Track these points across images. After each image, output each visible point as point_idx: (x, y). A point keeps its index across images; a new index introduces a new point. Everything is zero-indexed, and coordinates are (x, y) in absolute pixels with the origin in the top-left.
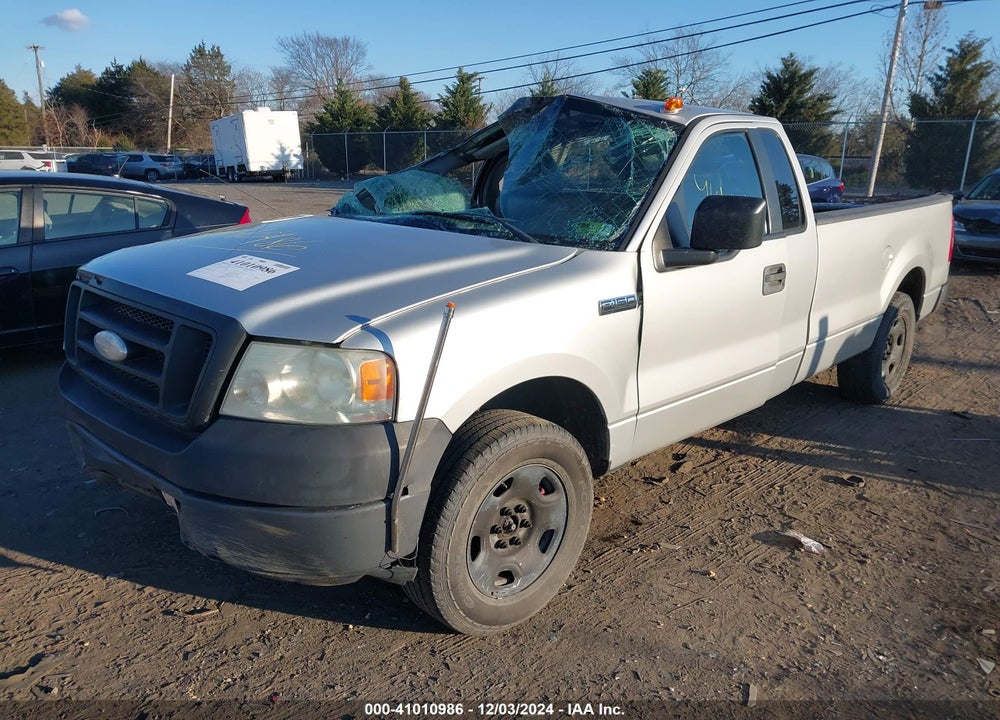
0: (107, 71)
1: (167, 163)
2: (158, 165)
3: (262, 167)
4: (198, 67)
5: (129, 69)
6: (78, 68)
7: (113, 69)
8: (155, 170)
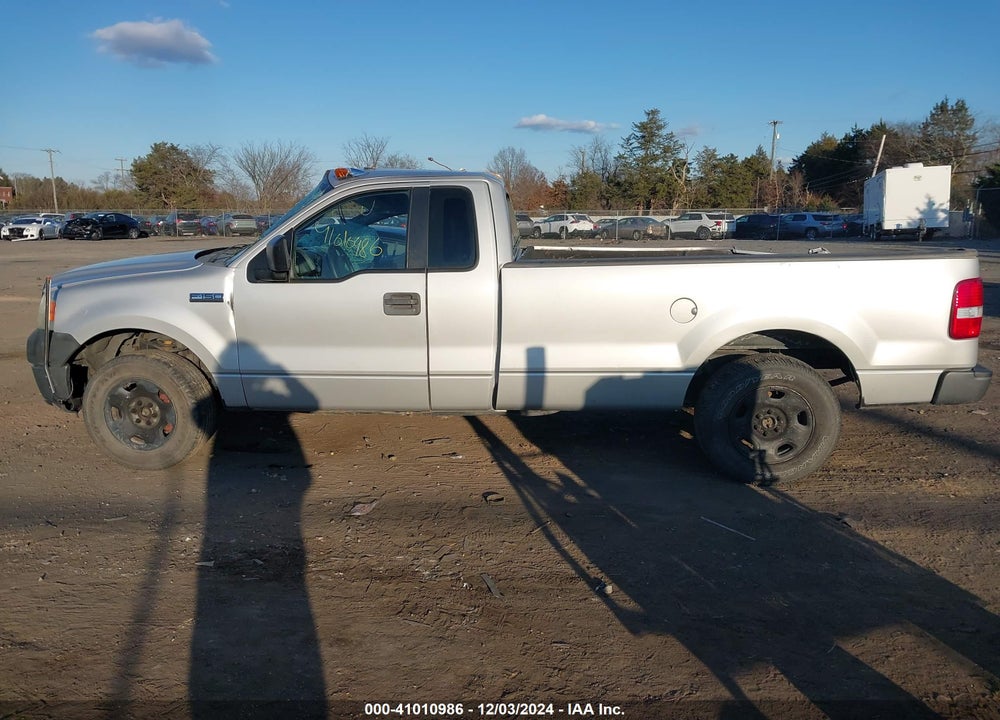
0: (846, 137)
1: (827, 223)
2: (817, 224)
3: (898, 225)
4: (936, 124)
5: (867, 132)
6: (824, 135)
7: (852, 134)
8: (815, 229)
